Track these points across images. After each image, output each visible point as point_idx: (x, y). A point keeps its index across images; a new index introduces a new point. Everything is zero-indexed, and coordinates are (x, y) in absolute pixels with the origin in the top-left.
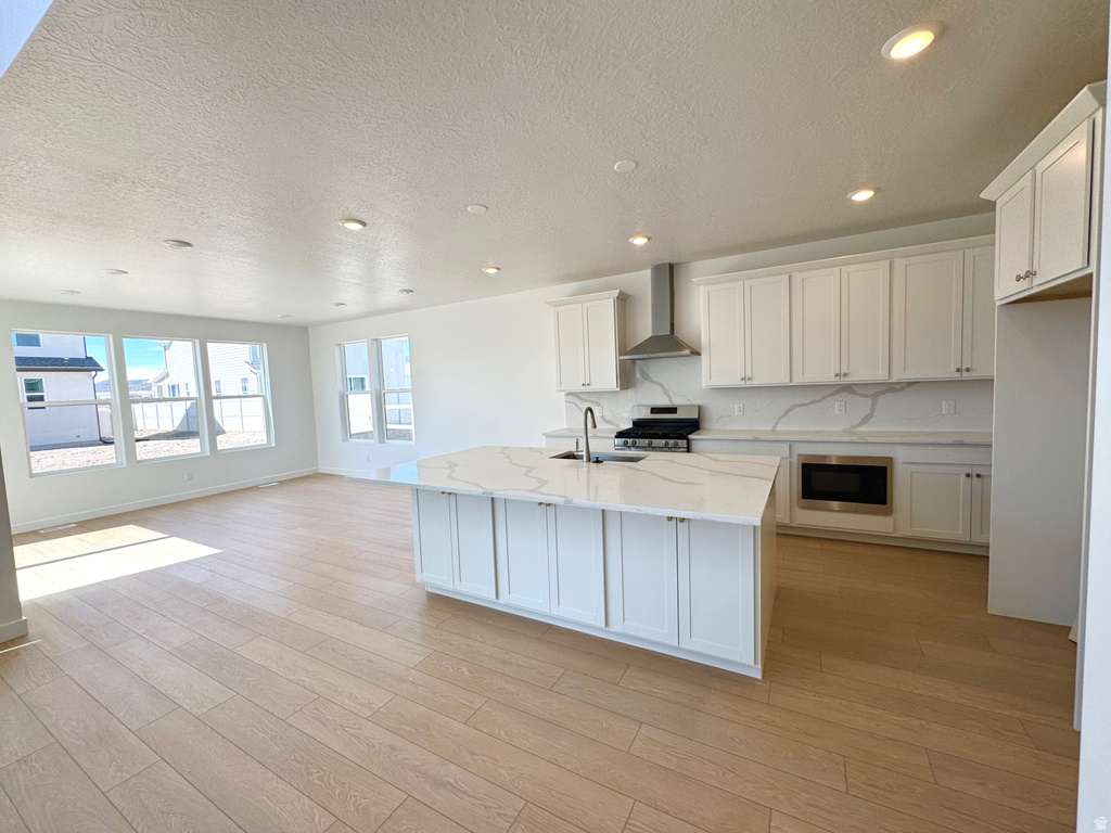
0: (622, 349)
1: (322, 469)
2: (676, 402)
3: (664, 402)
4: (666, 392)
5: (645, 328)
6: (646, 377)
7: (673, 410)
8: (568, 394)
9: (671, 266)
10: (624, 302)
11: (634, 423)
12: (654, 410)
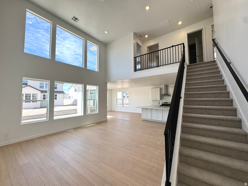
0: (160, 95)
1: (112, 110)
2: (168, 102)
3: (166, 102)
4: (166, 101)
5: (164, 92)
6: (164, 99)
7: (167, 103)
8: (153, 100)
9: (167, 85)
10: (161, 89)
11: (162, 104)
12: (165, 103)
